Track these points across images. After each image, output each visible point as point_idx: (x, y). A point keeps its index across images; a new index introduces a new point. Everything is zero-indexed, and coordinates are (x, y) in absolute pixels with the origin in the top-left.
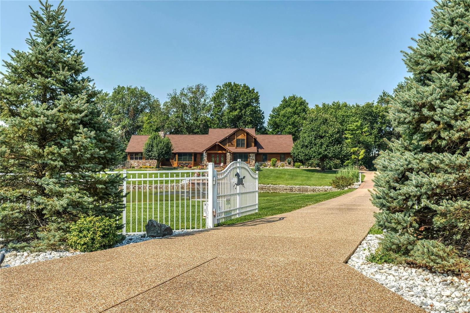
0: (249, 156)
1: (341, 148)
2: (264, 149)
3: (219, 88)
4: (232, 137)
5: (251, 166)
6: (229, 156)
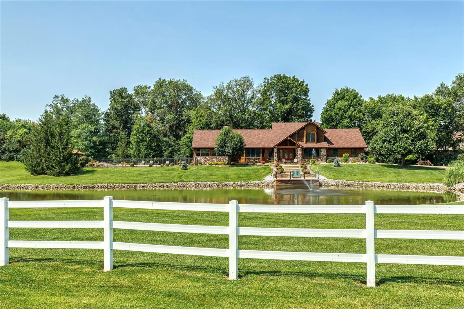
1: (427, 142)
2: (333, 144)
3: (266, 81)
4: (301, 132)
5: (322, 161)
6: (300, 152)
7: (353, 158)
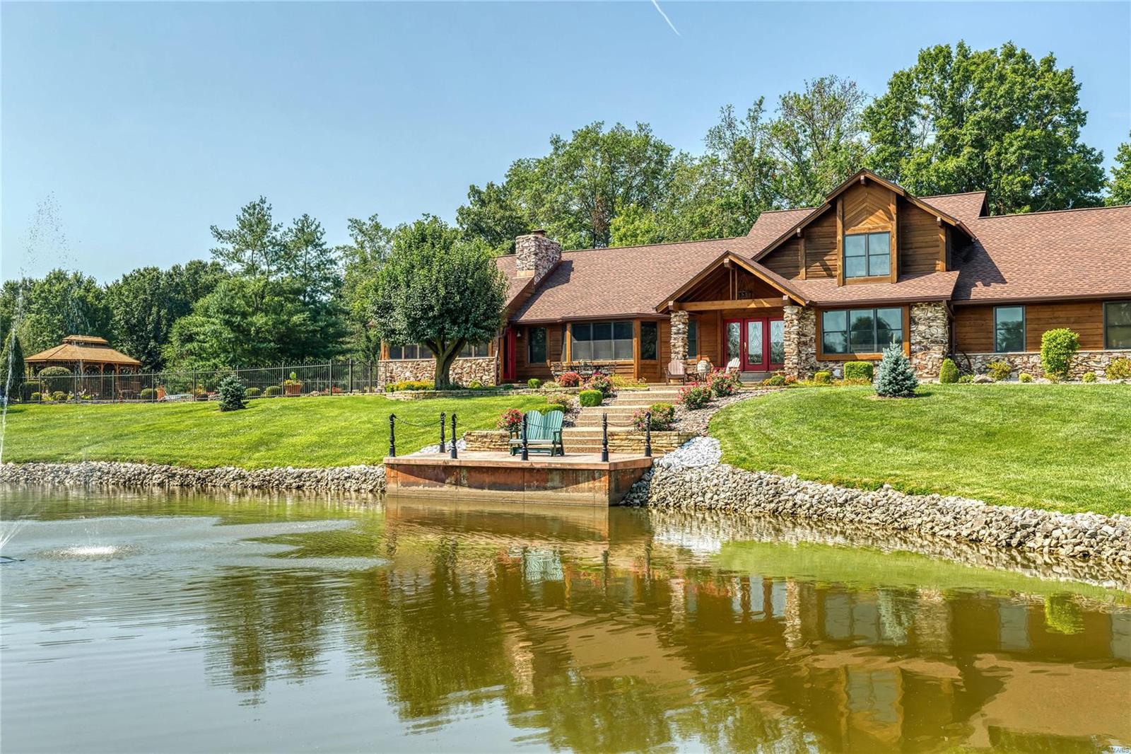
0: (906, 320)
2: (1004, 281)
5: (920, 373)
6: (793, 326)
7: (1116, 353)
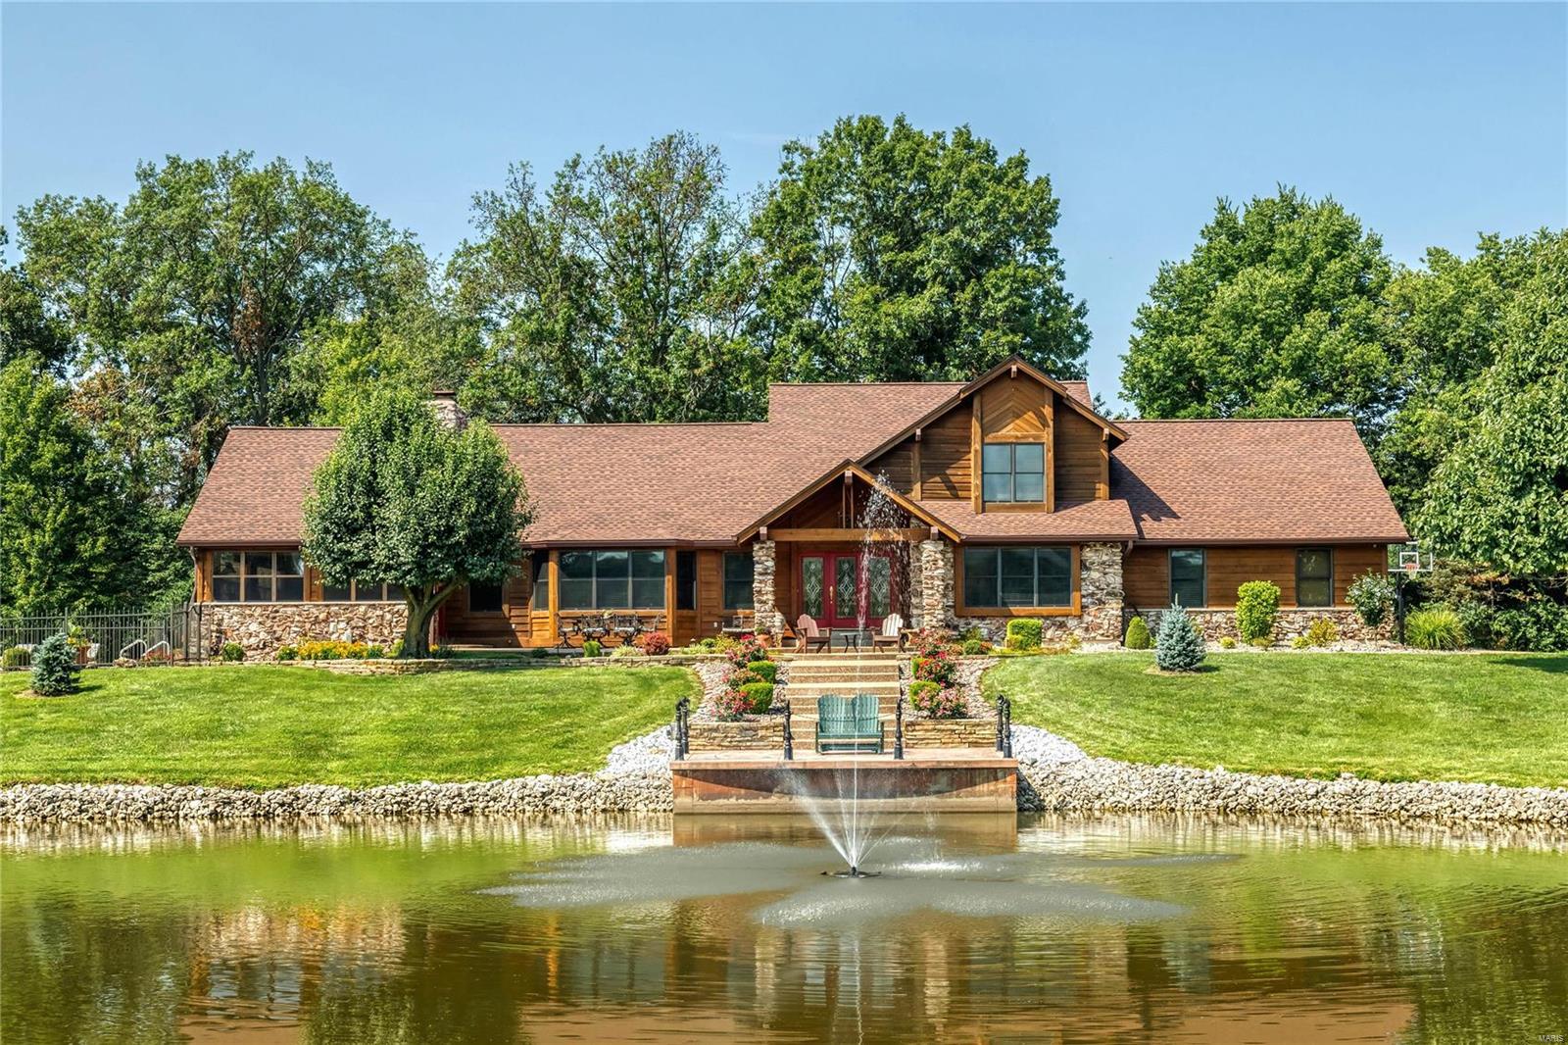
0: (1075, 566)
2: (1174, 516)
4: (950, 430)
5: (1093, 635)
6: (937, 568)
7: (1312, 611)
